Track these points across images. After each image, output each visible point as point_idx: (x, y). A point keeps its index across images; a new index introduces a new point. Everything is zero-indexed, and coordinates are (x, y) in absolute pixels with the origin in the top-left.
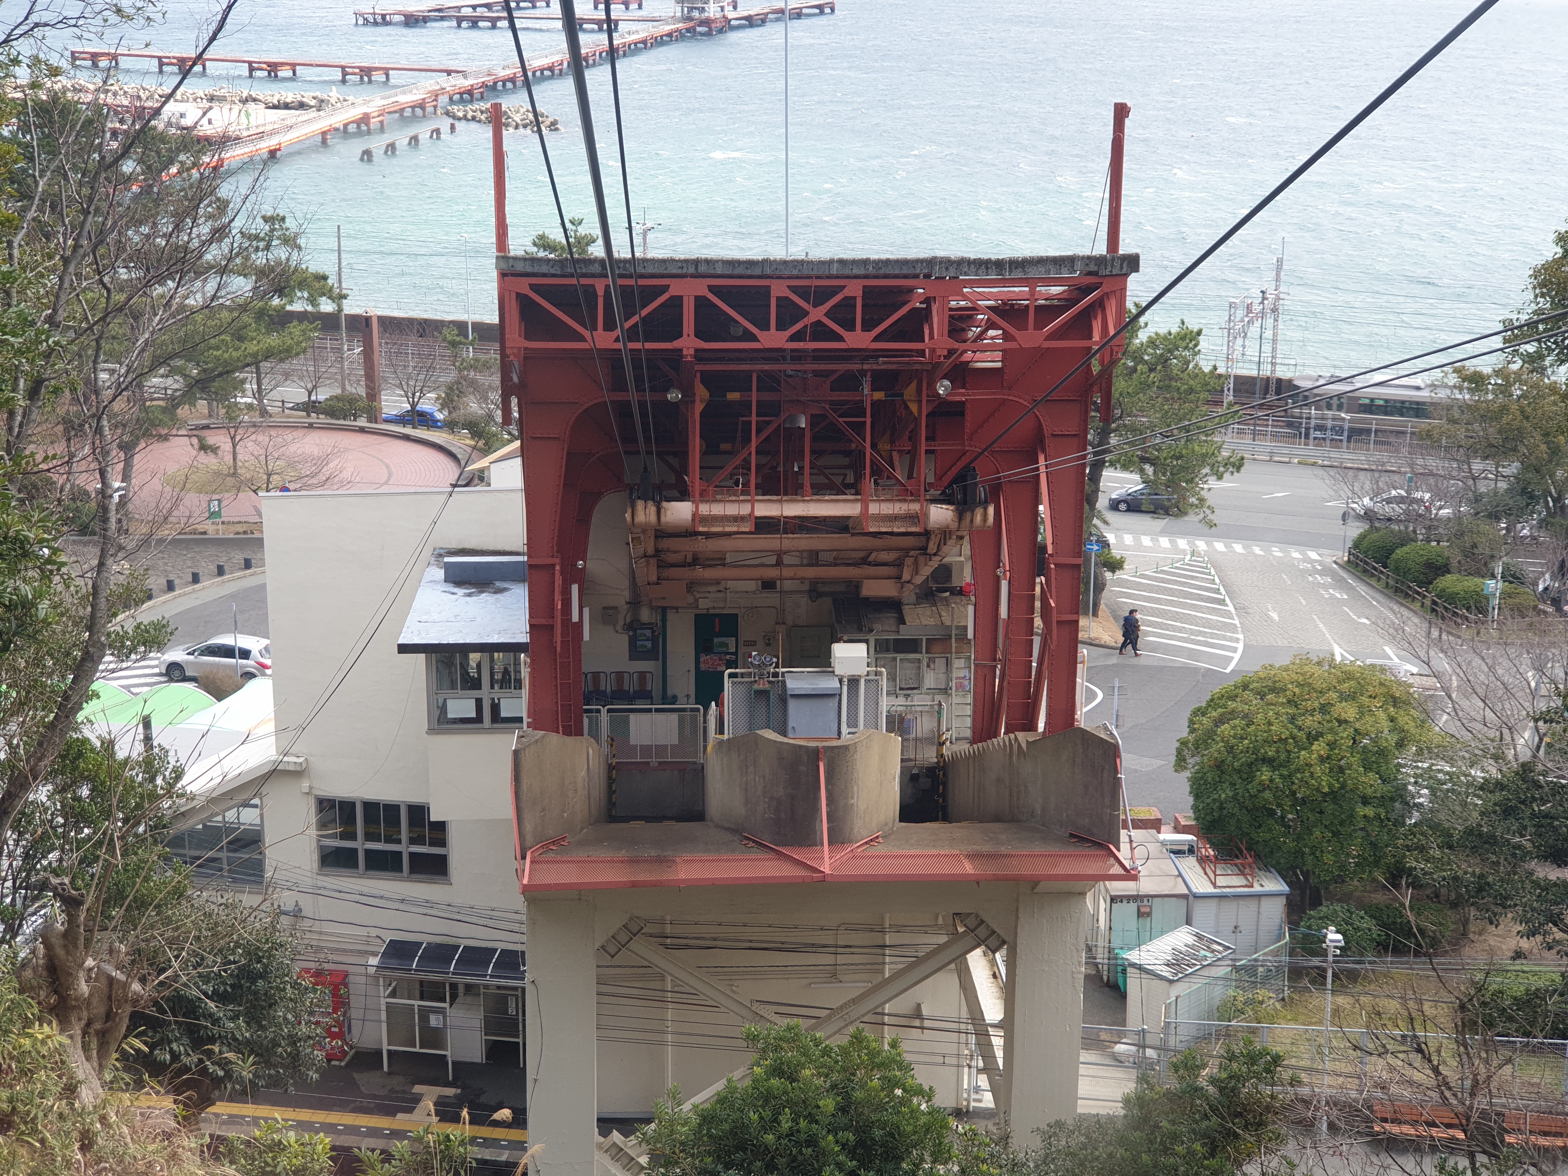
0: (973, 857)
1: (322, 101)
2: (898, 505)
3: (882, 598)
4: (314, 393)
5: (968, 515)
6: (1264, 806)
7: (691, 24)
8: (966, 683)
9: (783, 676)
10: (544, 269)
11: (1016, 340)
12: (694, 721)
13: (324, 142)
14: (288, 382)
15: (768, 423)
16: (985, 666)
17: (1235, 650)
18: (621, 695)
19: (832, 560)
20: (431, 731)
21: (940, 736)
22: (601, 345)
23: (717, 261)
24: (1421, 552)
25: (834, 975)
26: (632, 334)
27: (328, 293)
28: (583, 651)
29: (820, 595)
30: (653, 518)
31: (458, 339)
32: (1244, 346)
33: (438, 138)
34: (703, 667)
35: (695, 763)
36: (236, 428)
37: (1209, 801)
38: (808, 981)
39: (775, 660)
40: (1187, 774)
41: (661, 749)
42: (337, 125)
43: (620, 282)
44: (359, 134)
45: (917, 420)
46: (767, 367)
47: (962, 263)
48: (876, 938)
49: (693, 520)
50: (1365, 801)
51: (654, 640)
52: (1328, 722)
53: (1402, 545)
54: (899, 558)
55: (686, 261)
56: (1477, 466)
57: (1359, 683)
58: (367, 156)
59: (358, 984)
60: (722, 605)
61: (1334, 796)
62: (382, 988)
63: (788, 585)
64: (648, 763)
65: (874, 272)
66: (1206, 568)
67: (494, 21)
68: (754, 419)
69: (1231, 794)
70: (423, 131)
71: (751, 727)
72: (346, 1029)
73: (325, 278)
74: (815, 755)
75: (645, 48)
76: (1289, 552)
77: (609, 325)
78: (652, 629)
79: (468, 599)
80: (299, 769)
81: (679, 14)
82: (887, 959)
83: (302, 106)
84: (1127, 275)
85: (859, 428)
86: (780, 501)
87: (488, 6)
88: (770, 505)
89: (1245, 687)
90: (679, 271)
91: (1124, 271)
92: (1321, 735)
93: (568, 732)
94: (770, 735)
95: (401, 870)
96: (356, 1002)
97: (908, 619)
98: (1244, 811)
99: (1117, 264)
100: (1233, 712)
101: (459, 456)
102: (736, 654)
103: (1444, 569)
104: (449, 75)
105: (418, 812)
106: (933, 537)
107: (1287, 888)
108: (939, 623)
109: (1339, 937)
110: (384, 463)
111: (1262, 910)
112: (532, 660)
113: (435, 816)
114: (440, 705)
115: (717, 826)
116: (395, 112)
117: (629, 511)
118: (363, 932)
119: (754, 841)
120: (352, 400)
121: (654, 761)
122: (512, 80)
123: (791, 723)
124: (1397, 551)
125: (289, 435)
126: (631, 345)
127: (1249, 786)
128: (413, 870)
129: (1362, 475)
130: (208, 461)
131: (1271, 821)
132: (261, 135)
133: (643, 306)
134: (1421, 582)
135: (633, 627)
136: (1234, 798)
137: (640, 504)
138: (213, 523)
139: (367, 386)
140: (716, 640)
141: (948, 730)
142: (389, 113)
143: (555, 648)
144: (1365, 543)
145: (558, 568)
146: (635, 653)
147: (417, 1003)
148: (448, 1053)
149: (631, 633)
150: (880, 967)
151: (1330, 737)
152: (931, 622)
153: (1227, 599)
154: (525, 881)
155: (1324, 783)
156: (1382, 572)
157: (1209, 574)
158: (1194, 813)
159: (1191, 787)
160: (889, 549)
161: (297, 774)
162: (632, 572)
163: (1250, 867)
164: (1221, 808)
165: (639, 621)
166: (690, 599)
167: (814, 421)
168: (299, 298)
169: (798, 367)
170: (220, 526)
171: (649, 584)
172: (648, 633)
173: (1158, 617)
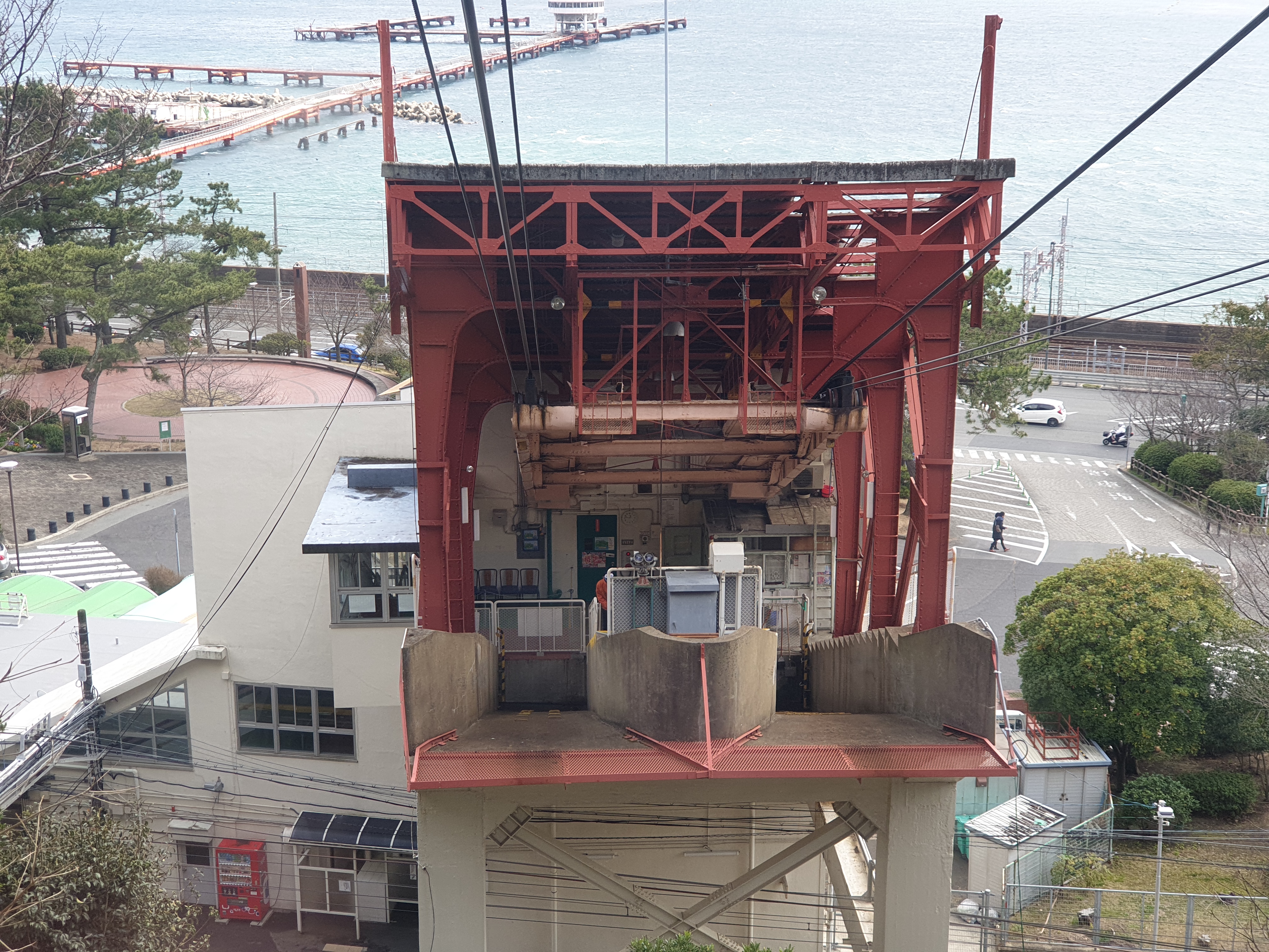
0: (852, 751)
1: (268, 100)
2: (774, 409)
3: (747, 500)
4: (253, 334)
5: (843, 418)
6: (1087, 686)
7: (569, 37)
8: (827, 578)
9: (663, 574)
10: (430, 177)
11: (894, 244)
12: (577, 614)
13: (269, 132)
14: (232, 324)
15: (649, 330)
16: (846, 562)
17: (1041, 545)
18: (509, 590)
19: (704, 464)
20: (335, 625)
21: (804, 628)
22: (485, 252)
23: (600, 168)
24: (1197, 461)
25: (705, 845)
26: (517, 240)
27: (264, 248)
28: (474, 550)
29: (691, 497)
30: (538, 422)
31: (375, 287)
32: (1036, 290)
33: (362, 129)
34: (585, 564)
35: (578, 653)
36: (186, 362)
37: (1037, 681)
38: (683, 850)
39: (655, 559)
40: (1016, 656)
41: (547, 640)
42: (279, 120)
43: (505, 189)
44: (298, 125)
45: (792, 327)
46: (648, 275)
47: (842, 169)
48: (745, 813)
49: (577, 425)
50: (1179, 681)
51: (540, 540)
52: (1144, 610)
53: (1179, 455)
54: (767, 463)
55: (569, 168)
56: (1242, 386)
57: (1171, 575)
58: (304, 143)
59: (274, 852)
60: (602, 507)
61: (1151, 677)
62: (295, 857)
63: (666, 488)
64: (535, 653)
65: (754, 177)
66: (1011, 475)
67: (408, 36)
68: (635, 326)
69: (1057, 675)
70: (350, 123)
71: (633, 623)
72: (263, 892)
73: (262, 236)
74: (696, 652)
75: (532, 58)
76: (1079, 461)
77: (494, 233)
78: (538, 529)
79: (370, 502)
80: (219, 658)
81: (559, 29)
82: (754, 831)
83: (251, 104)
84: (1003, 180)
85: (737, 335)
86: (660, 406)
87: (404, 24)
88: (650, 409)
89: (1067, 578)
90: (563, 178)
91: (1000, 176)
92: (1138, 621)
93: (458, 628)
94: (652, 632)
95: (313, 750)
96: (273, 870)
97: (773, 519)
98: (1069, 690)
99: (993, 168)
100: (1058, 601)
101: (375, 384)
102: (615, 552)
103: (1218, 475)
104: (371, 78)
105: (326, 697)
106: (803, 441)
107: (1110, 760)
108: (802, 523)
109: (1169, 810)
110: (312, 391)
111: (1087, 779)
112: (422, 560)
113: (339, 703)
114: (344, 599)
115: (601, 719)
116: (327, 109)
117: (515, 415)
118: (279, 805)
119: (637, 735)
120: (285, 338)
121: (540, 651)
122: (424, 83)
123: (672, 619)
124: (1176, 460)
125: (228, 367)
126: (517, 252)
127: (1074, 668)
128: (323, 749)
129: (1142, 396)
130: (161, 388)
131: (1093, 701)
132: (217, 127)
133: (528, 213)
134: (1197, 486)
135: (521, 528)
136: (1061, 678)
137: (525, 409)
138: (164, 441)
139: (298, 327)
140: (596, 539)
141: (810, 622)
142: (323, 109)
143: (444, 548)
144: (1147, 453)
145: (446, 471)
146: (523, 552)
147: (327, 870)
148: (356, 915)
149: (519, 534)
150: (748, 838)
151: (1146, 624)
152: (795, 521)
153: (1031, 501)
154: (413, 780)
155: (1142, 666)
156: (1162, 478)
157: (1014, 480)
158: (1023, 692)
159: (1021, 669)
160: (757, 454)
161: (217, 662)
162: (520, 477)
163: (1076, 741)
164: (1048, 688)
165: (526, 522)
166: (573, 502)
167: (693, 329)
168: (241, 253)
169: (678, 274)
170: (170, 444)
171: (535, 488)
172: (534, 533)
173: (973, 517)
